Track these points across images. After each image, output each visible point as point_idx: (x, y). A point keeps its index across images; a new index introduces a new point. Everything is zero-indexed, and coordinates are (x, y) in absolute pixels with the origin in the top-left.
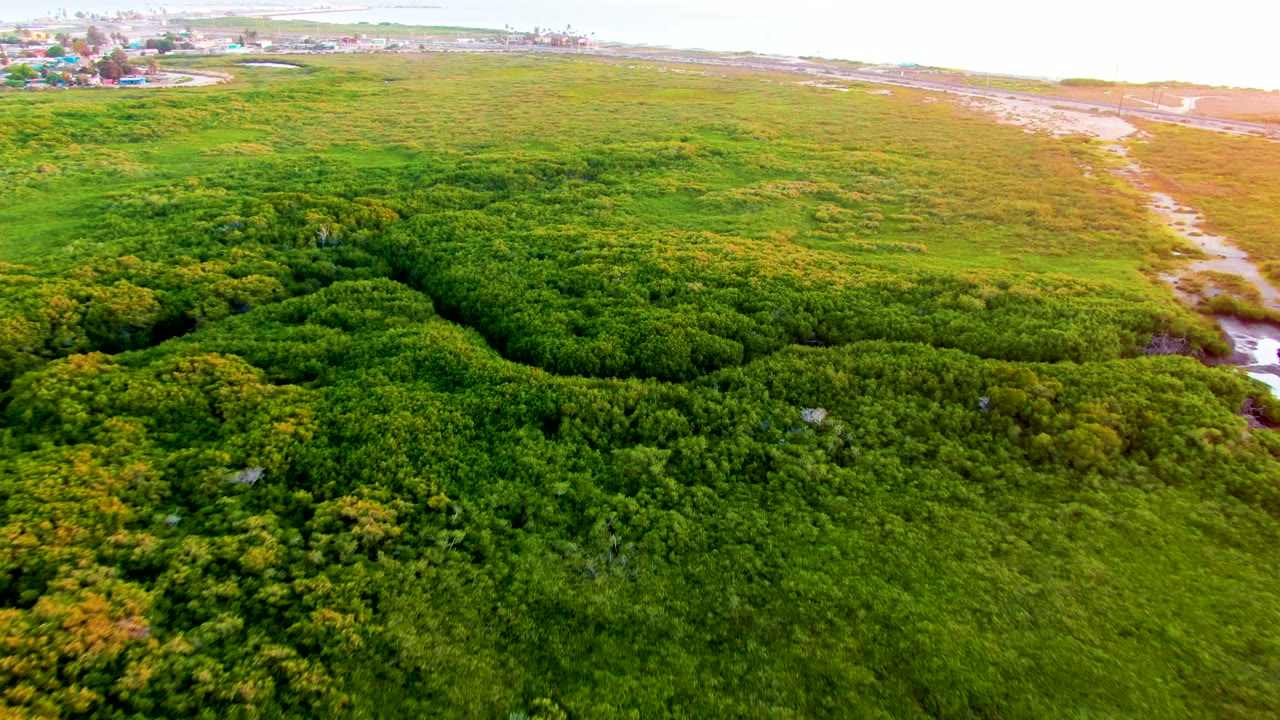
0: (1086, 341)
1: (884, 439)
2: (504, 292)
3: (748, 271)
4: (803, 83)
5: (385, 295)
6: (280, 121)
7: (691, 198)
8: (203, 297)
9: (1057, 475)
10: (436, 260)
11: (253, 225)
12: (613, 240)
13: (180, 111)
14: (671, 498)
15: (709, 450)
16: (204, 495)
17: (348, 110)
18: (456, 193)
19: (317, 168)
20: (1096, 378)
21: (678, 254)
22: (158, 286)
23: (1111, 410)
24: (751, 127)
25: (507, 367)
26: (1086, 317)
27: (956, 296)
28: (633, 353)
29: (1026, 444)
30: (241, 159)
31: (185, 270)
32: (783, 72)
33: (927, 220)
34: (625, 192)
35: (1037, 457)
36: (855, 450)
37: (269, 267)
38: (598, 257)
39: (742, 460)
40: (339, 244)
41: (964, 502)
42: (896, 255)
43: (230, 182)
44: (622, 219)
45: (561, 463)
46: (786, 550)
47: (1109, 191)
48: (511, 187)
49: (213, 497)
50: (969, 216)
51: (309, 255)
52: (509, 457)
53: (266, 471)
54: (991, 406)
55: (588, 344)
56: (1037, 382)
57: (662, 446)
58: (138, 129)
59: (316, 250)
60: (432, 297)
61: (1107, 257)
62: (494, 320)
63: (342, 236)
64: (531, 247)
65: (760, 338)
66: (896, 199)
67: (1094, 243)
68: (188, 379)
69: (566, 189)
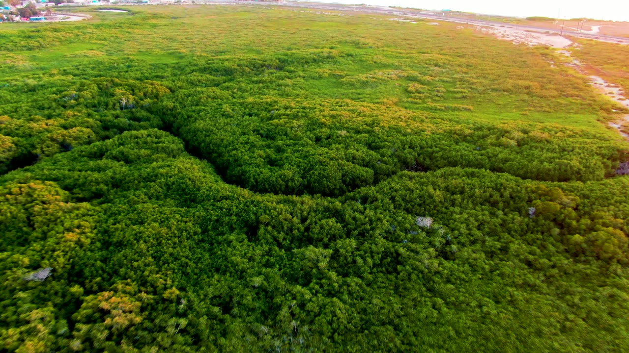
0: (583, 167)
1: (471, 238)
2: (228, 138)
3: (373, 124)
4: (392, 19)
5: (155, 140)
6: (112, 39)
7: (337, 80)
8: (43, 141)
9: (591, 265)
10: (188, 117)
11: (83, 97)
12: (293, 105)
13: (57, 34)
14: (333, 287)
15: (357, 249)
16: (7, 290)
17: (150, 33)
18: (204, 78)
19: (127, 64)
20: (599, 193)
21: (331, 113)
22: (17, 135)
23: (616, 217)
24: (367, 41)
25: (225, 188)
26: (580, 151)
27: (498, 138)
28: (306, 177)
29: (565, 241)
30: (86, 59)
31: (35, 125)
32: (381, 14)
33: (470, 91)
34: (300, 76)
35: (574, 251)
36: (454, 247)
37: (88, 122)
38: (284, 115)
39: (380, 256)
40: (133, 107)
41: (533, 288)
42: (456, 113)
43: (77, 72)
44: (298, 92)
45: (258, 260)
46: (416, 330)
47: (567, 75)
48: (235, 74)
49: (13, 291)
50: (494, 90)
51: (113, 114)
52: (223, 256)
53: (54, 271)
54: (537, 214)
55: (278, 172)
56: (564, 197)
57: (326, 246)
58: (33, 43)
59: (118, 112)
60: (184, 140)
61: (576, 113)
62: (220, 155)
63: (135, 102)
64: (245, 109)
65: (384, 166)
66: (451, 80)
67: (567, 105)
68: (16, 199)
69: (266, 75)
